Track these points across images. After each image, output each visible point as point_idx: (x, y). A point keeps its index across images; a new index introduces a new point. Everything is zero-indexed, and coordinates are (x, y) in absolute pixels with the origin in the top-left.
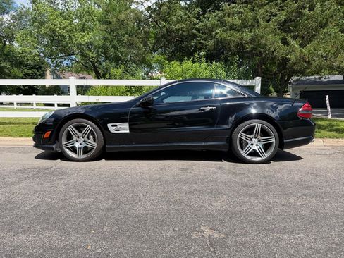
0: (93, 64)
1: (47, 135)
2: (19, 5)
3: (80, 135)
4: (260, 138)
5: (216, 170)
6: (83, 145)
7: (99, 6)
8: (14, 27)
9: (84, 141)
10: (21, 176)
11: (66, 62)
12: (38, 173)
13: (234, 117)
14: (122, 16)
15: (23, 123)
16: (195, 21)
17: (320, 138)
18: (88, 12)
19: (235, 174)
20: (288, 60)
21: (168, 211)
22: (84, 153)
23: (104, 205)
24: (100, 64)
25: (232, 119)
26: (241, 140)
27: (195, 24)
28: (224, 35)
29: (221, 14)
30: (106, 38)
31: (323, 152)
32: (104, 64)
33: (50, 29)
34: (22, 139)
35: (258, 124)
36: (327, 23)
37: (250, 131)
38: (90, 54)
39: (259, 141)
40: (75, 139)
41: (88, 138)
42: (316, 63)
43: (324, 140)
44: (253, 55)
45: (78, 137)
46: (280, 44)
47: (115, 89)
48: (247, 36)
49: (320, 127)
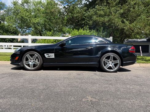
0: (40, 32)
1: (17, 58)
2: (8, 6)
3: (32, 58)
4: (113, 61)
5: (93, 75)
6: (33, 63)
7: (43, 7)
8: (5, 15)
9: (34, 62)
10: (3, 76)
11: (27, 31)
12: (12, 75)
13: (101, 52)
14: (53, 10)
15: (7, 55)
16: (84, 13)
17: (138, 63)
18: (38, 10)
19: (102, 76)
20: (124, 29)
21: (71, 90)
22: (33, 67)
23: (41, 88)
24: (43, 32)
25: (100, 53)
26: (104, 62)
27: (84, 14)
28: (97, 18)
29: (95, 10)
30: (46, 21)
31: (140, 69)
32: (44, 32)
33: (21, 16)
34: (5, 61)
35: (112, 55)
36: (140, 14)
37: (108, 58)
38: (38, 27)
39: (112, 62)
40: (29, 60)
41: (35, 60)
42: (136, 31)
43: (140, 64)
44: (109, 28)
45: (31, 60)
46: (121, 23)
47: (49, 41)
48: (107, 19)
49: (138, 59)
